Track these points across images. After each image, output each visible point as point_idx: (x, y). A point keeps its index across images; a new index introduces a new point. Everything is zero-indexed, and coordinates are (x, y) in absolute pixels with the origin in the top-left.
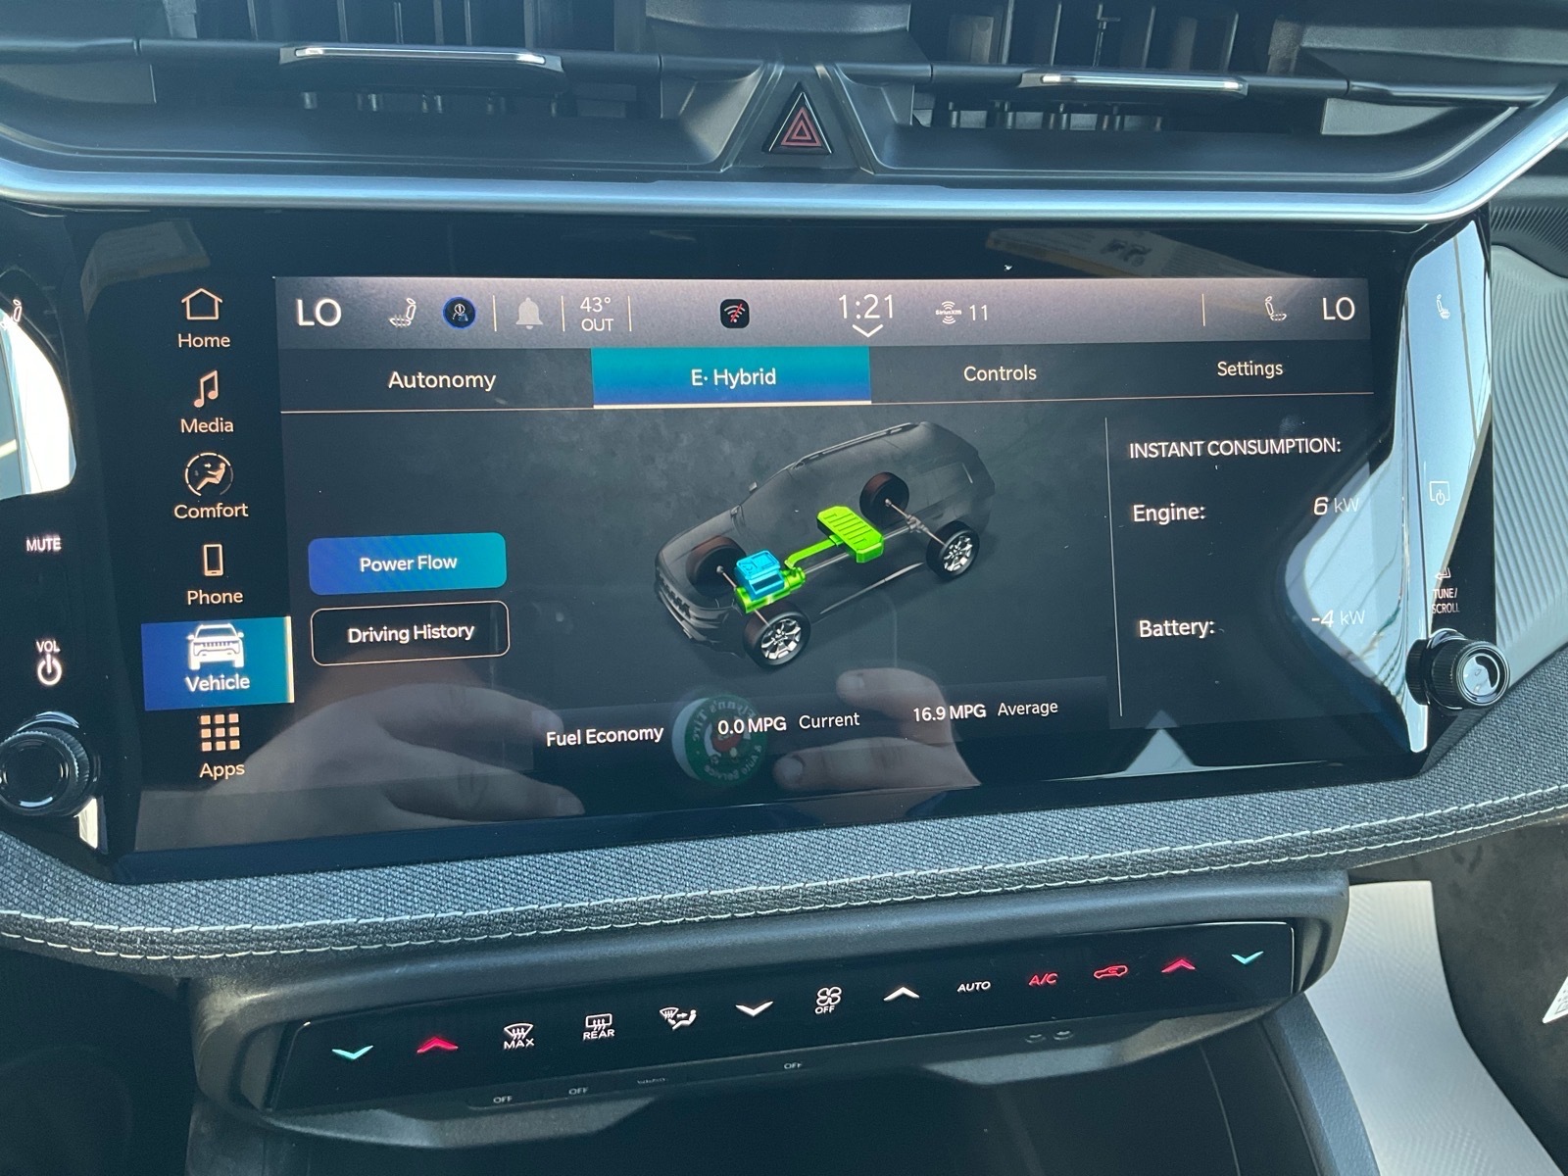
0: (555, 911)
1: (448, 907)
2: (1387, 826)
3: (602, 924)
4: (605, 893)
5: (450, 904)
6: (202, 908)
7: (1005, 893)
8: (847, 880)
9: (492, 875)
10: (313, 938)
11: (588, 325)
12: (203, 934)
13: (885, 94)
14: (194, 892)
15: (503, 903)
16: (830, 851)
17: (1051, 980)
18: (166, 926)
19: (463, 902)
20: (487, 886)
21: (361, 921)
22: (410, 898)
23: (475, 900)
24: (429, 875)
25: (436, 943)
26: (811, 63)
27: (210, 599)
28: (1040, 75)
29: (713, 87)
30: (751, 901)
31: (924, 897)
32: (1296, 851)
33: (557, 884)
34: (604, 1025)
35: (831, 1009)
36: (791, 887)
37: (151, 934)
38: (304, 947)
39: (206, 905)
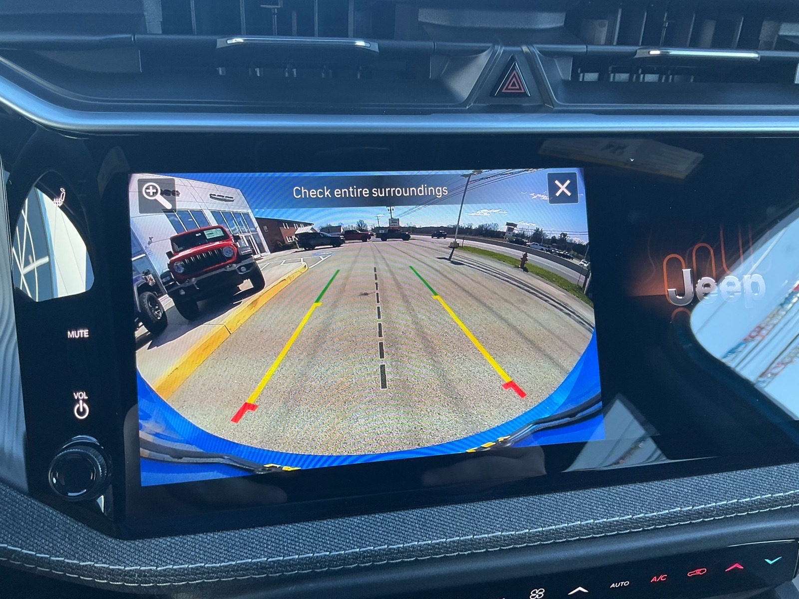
0: (384, 550)
1: (321, 550)
3: (411, 558)
4: (412, 538)
5: (322, 548)
6: (174, 554)
7: (644, 531)
8: (554, 527)
9: (344, 528)
10: (241, 571)
12: (175, 570)
13: (557, 63)
14: (168, 543)
15: (353, 546)
16: (542, 509)
17: (663, 578)
18: (153, 566)
19: (329, 546)
20: (343, 535)
21: (269, 560)
22: (297, 544)
23: (336, 544)
24: (308, 529)
25: (314, 571)
30: (497, 541)
31: (598, 536)
33: (383, 533)
36: (521, 532)
37: (144, 571)
38: (236, 576)
39: (177, 552)
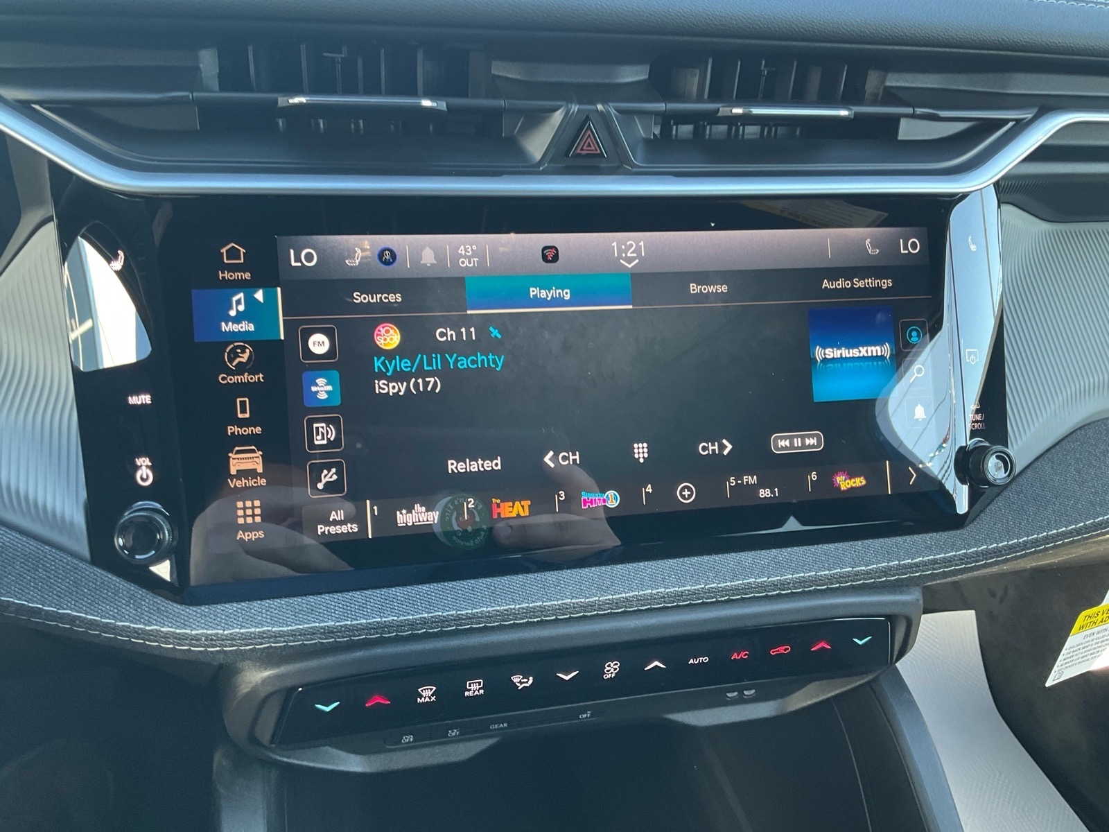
0: (452, 616)
1: (388, 615)
2: (944, 558)
3: (480, 624)
4: (481, 605)
5: (389, 613)
6: (241, 618)
7: (718, 602)
8: (624, 595)
9: (412, 595)
10: (308, 635)
11: (463, 263)
12: (242, 634)
13: (637, 120)
14: (235, 609)
15: (420, 612)
16: (613, 578)
17: (745, 656)
18: (219, 630)
19: (397, 612)
21: (337, 624)
22: (365, 610)
23: (404, 610)
24: (376, 596)
25: (382, 636)
26: (594, 103)
27: (242, 431)
28: (730, 109)
29: (536, 118)
30: (567, 608)
31: (670, 605)
32: (890, 574)
33: (453, 600)
34: (478, 687)
35: (613, 675)
36: (591, 600)
37: (211, 635)
38: (303, 640)
39: (243, 616)
